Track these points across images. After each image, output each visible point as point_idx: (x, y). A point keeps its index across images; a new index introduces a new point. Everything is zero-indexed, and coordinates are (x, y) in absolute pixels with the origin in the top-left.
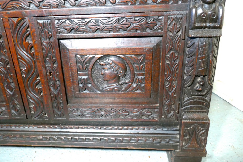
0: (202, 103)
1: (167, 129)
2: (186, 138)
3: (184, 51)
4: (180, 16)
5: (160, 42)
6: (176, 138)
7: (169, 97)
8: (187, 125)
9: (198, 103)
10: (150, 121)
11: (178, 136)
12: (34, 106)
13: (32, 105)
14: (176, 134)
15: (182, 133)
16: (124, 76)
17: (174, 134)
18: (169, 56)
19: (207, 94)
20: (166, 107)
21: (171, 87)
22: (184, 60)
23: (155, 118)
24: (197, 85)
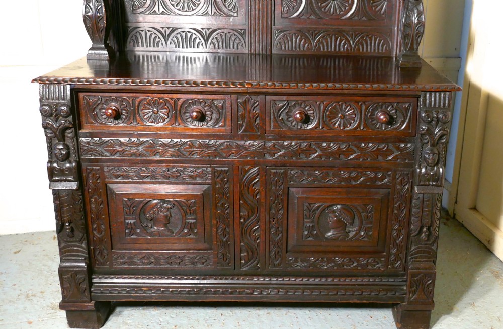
0: (429, 253)
1: (393, 280)
2: (413, 289)
3: (411, 202)
4: (407, 172)
5: (389, 193)
6: (403, 290)
7: (396, 245)
8: (413, 276)
9: (425, 252)
10: (376, 271)
11: (405, 288)
12: (246, 254)
13: (243, 253)
14: (404, 285)
15: (408, 283)
16: (352, 224)
17: (401, 285)
18: (396, 206)
19: (434, 242)
20: (393, 256)
21: (398, 237)
22: (410, 210)
23: (381, 268)
24: (423, 235)
